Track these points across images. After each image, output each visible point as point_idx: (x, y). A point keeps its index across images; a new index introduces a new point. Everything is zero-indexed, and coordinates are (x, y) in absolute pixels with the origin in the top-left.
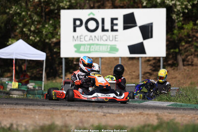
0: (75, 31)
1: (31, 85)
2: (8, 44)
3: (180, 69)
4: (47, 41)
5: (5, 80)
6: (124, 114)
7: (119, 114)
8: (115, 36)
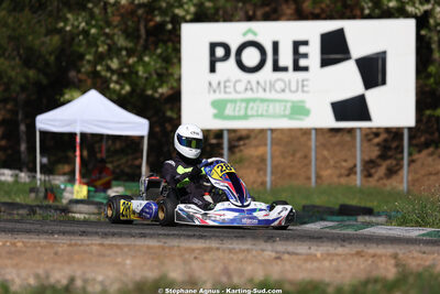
0: (213, 69)
1: (115, 192)
2: (62, 99)
4: (149, 92)
5: (59, 181)
6: (322, 255)
7: (310, 254)
8: (303, 81)
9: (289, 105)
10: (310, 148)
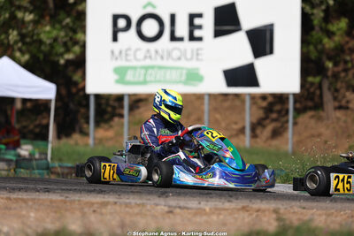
0: (115, 39)
1: (25, 150)
3: (328, 119)
6: (210, 209)
7: (200, 209)
8: (198, 50)
9: (184, 72)
10: (203, 112)
